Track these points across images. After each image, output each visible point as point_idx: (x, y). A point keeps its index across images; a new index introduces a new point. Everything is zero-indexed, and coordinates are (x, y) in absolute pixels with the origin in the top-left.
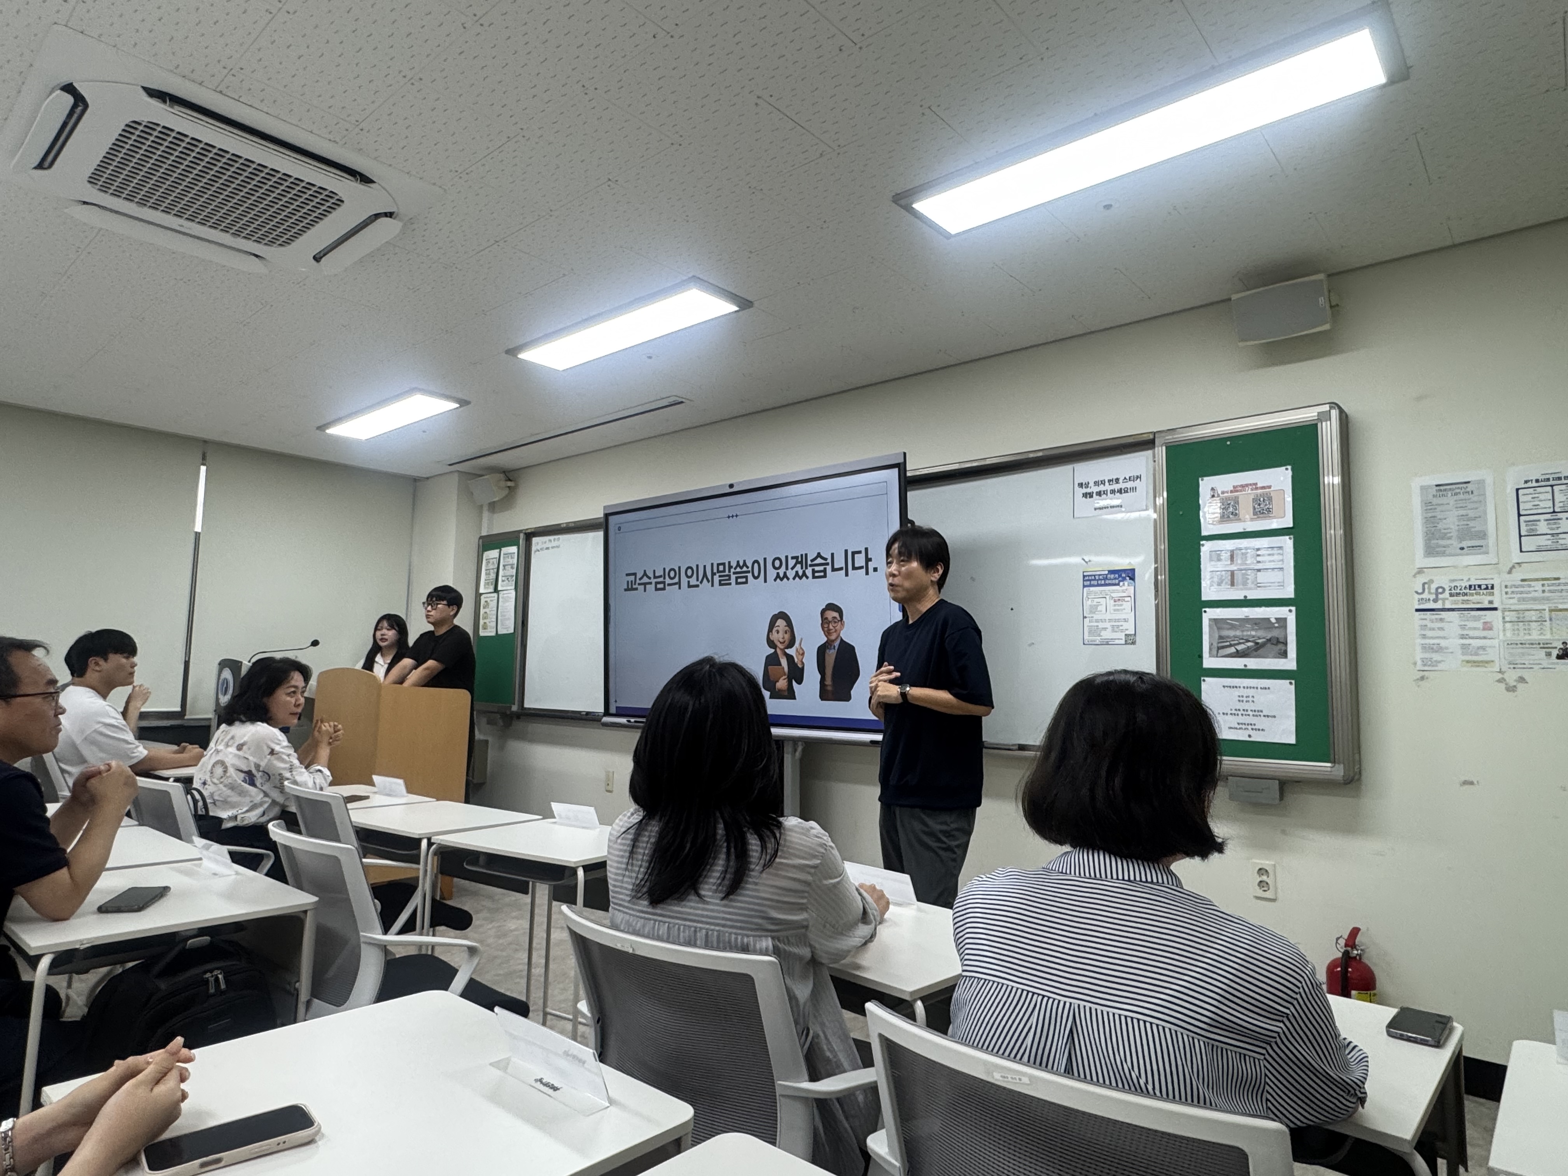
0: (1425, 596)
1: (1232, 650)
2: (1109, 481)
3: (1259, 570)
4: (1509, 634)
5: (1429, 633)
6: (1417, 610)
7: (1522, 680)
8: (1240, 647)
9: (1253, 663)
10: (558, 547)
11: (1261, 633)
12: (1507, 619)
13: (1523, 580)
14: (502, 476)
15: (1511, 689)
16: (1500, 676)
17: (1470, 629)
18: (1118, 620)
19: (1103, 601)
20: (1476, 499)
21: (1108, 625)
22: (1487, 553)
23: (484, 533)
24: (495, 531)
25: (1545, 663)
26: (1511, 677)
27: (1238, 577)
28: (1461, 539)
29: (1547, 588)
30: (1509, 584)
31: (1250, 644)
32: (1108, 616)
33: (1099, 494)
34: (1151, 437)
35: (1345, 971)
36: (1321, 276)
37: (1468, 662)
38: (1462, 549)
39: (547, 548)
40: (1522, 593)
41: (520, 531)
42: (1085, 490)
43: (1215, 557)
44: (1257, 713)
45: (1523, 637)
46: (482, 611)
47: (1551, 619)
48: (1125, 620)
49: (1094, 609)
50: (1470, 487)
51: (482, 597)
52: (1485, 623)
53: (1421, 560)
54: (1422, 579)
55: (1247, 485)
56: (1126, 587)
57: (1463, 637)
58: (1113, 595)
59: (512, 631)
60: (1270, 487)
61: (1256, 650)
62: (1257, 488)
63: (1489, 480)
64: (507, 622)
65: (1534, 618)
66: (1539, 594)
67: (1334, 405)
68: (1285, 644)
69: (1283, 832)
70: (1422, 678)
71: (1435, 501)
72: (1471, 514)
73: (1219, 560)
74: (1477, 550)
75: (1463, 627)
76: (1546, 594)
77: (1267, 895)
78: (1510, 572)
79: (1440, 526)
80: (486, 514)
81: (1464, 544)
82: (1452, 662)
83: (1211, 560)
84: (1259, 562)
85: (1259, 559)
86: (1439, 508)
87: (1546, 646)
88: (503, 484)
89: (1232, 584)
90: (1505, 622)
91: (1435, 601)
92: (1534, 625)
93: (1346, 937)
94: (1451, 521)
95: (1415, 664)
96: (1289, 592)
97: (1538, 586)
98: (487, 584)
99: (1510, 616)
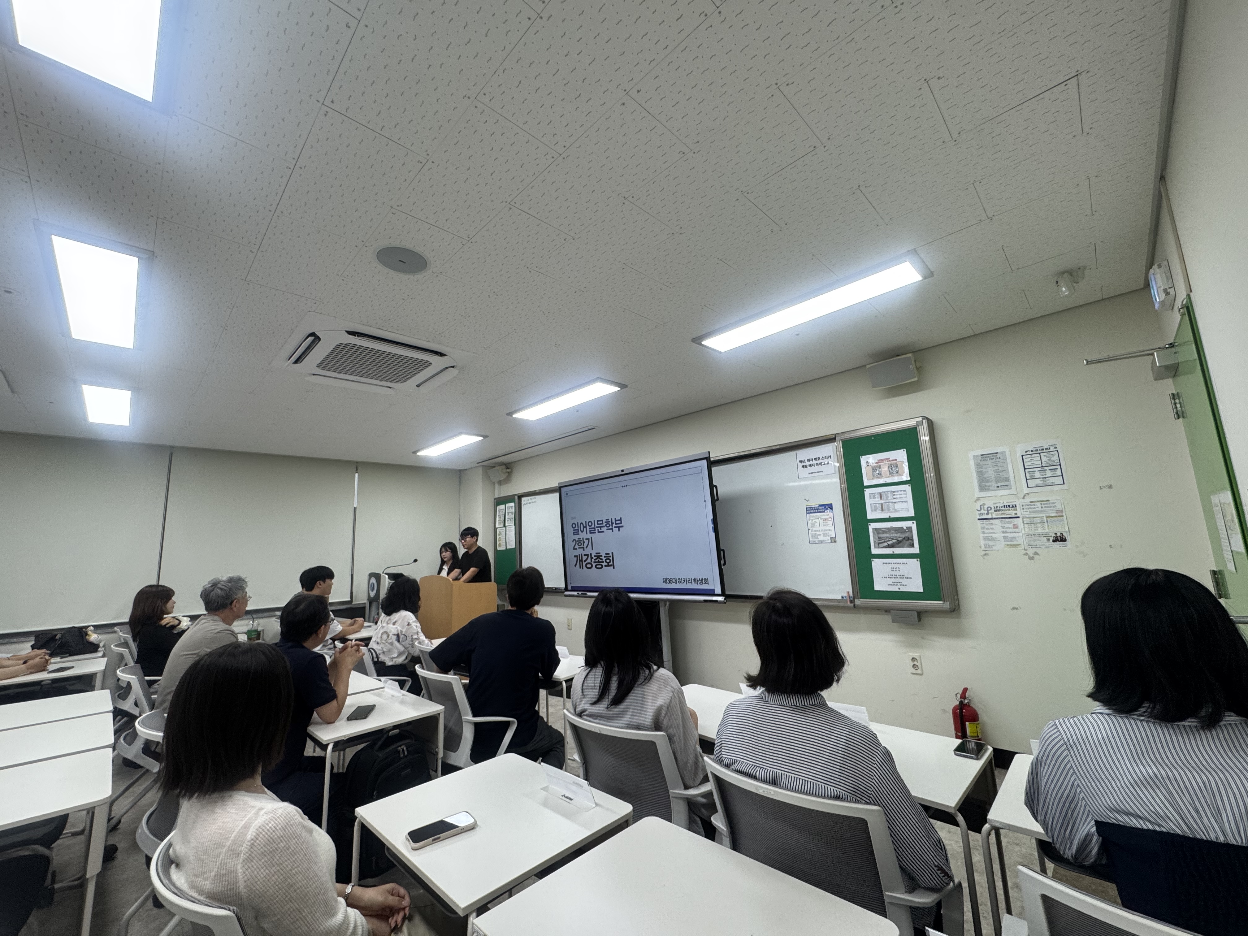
0: (982, 512)
1: (886, 544)
2: (815, 459)
3: (895, 503)
4: (1027, 530)
5: (986, 531)
6: (979, 519)
7: (1036, 553)
8: (890, 543)
9: (898, 551)
10: (535, 502)
11: (899, 535)
12: (1025, 522)
13: (1031, 502)
14: (504, 467)
15: (1031, 558)
16: (1025, 552)
17: (1007, 528)
18: (826, 530)
19: (817, 521)
20: (1002, 461)
21: (821, 533)
22: (1011, 489)
23: (497, 496)
24: (502, 495)
25: (1047, 544)
26: (1031, 552)
27: (885, 506)
28: (997, 482)
29: (1043, 506)
30: (1024, 504)
31: (894, 541)
32: (821, 528)
33: (810, 466)
34: (834, 436)
35: (961, 712)
36: (910, 355)
37: (1008, 545)
38: (998, 487)
39: (530, 503)
40: (1031, 508)
41: (516, 495)
42: (803, 464)
43: (872, 496)
44: (902, 577)
45: (1034, 531)
46: (498, 537)
47: (1047, 522)
48: (830, 530)
49: (813, 525)
50: (998, 455)
51: (498, 530)
52: (1014, 525)
53: (978, 494)
54: (980, 503)
55: (884, 459)
56: (828, 513)
57: (1004, 532)
58: (822, 517)
59: (514, 547)
60: (896, 460)
61: (898, 544)
62: (890, 461)
63: (1008, 453)
64: (511, 542)
65: (1039, 522)
66: (1040, 509)
67: (924, 418)
68: (913, 540)
69: (923, 638)
70: (985, 554)
71: (981, 463)
72: (1001, 469)
73: (874, 498)
74: (1006, 487)
75: (1003, 527)
76: (1043, 509)
77: (919, 672)
78: (1024, 498)
79: (985, 476)
80: (497, 486)
81: (999, 484)
82: (1000, 545)
83: (870, 498)
84: (894, 498)
85: (894, 497)
86: (984, 467)
87: (1046, 535)
88: (505, 471)
89: (882, 510)
90: (1024, 524)
91: (988, 514)
92: (1039, 525)
93: (960, 693)
94: (990, 473)
95: (981, 547)
96: (912, 513)
97: (1038, 504)
98: (499, 523)
99: (1026, 521)
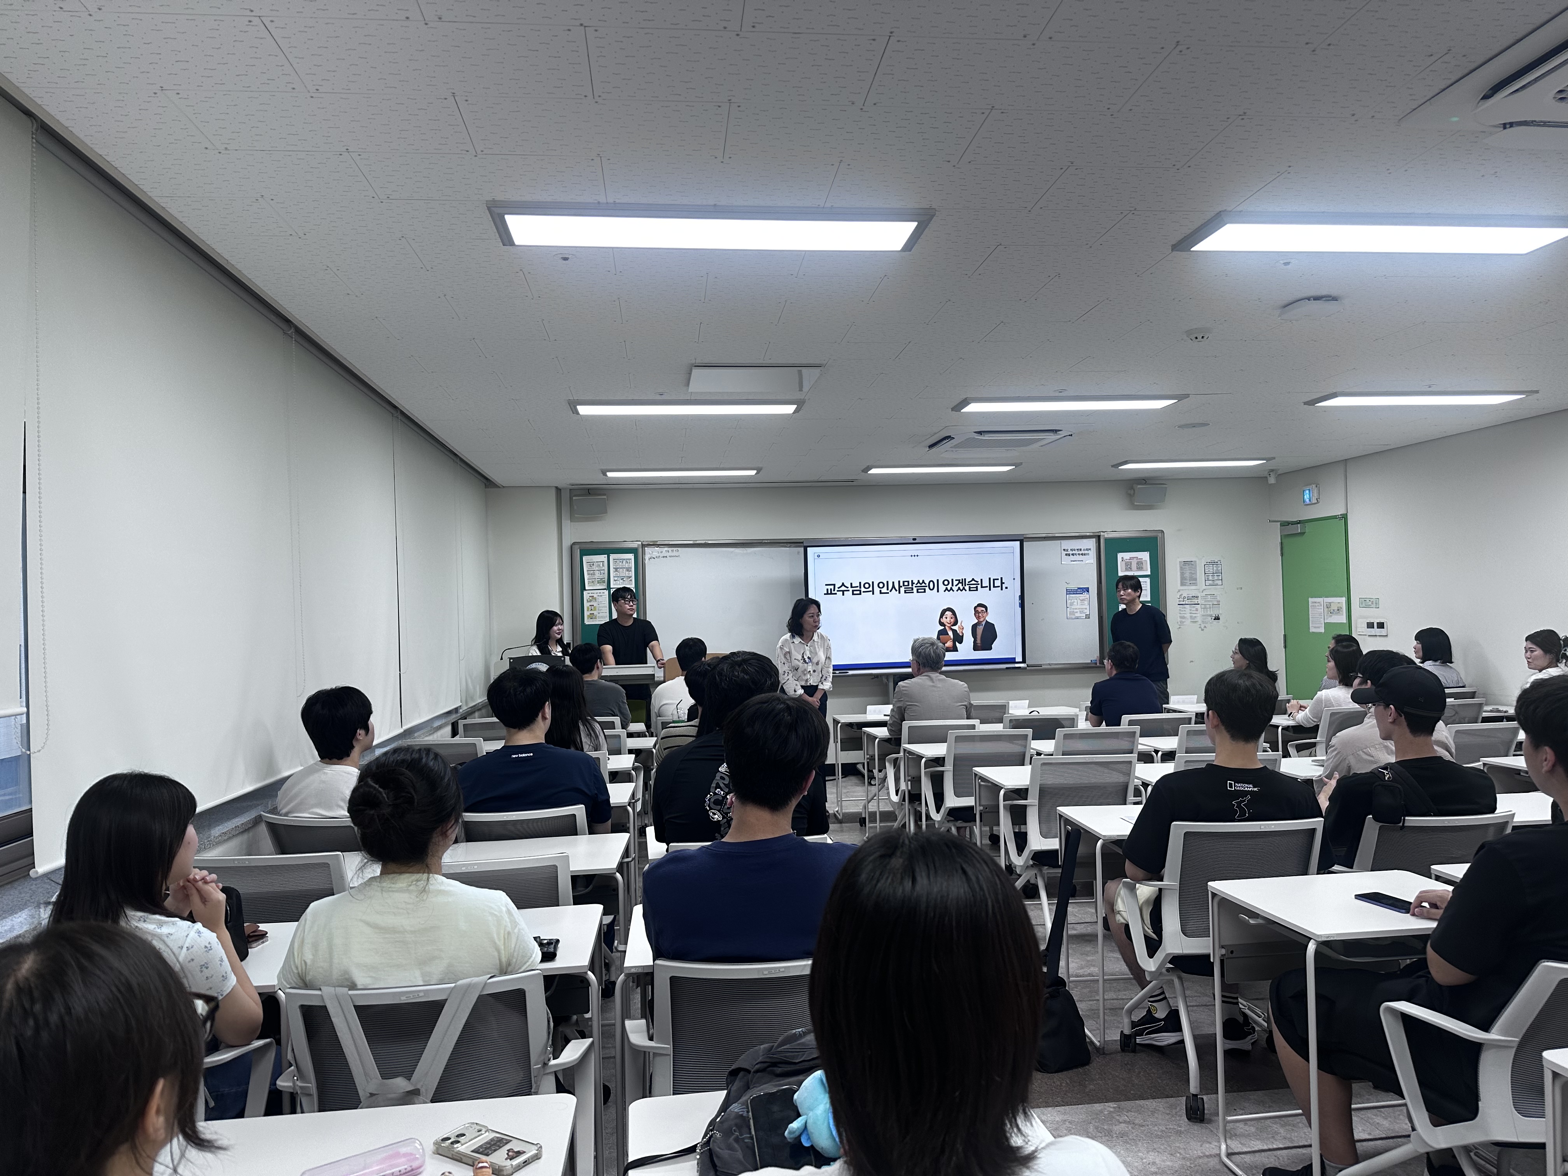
0: (1181, 599)
2: (1077, 550)
4: (1202, 612)
5: (1182, 612)
6: (1178, 604)
7: (1205, 627)
13: (1206, 595)
15: (1202, 630)
16: (1200, 626)
18: (1083, 609)
19: (1076, 601)
20: (1193, 567)
21: (1078, 610)
22: (1197, 586)
25: (1211, 621)
26: (1202, 626)
28: (1190, 581)
29: (1211, 598)
30: (1202, 596)
32: (1078, 607)
33: (1073, 554)
34: (1099, 534)
37: (1191, 622)
38: (1190, 584)
40: (1205, 599)
42: (1066, 553)
45: (1206, 613)
46: (586, 605)
47: (1212, 607)
48: (1086, 609)
49: (1072, 604)
50: (1192, 563)
51: (586, 593)
52: (1196, 609)
53: (1179, 587)
55: (1133, 557)
57: (1190, 613)
58: (1080, 598)
60: (1142, 559)
62: (1137, 558)
63: (1197, 561)
65: (1208, 607)
66: (1209, 599)
67: (1160, 528)
70: (1180, 628)
71: (1183, 567)
72: (1193, 572)
74: (1194, 584)
75: (1191, 610)
78: (1202, 592)
79: (1184, 575)
81: (1191, 582)
82: (1188, 622)
86: (1184, 569)
87: (1211, 616)
90: (1201, 608)
91: (1183, 601)
92: (1208, 609)
94: (1187, 575)
97: (1209, 597)
99: (1203, 606)
